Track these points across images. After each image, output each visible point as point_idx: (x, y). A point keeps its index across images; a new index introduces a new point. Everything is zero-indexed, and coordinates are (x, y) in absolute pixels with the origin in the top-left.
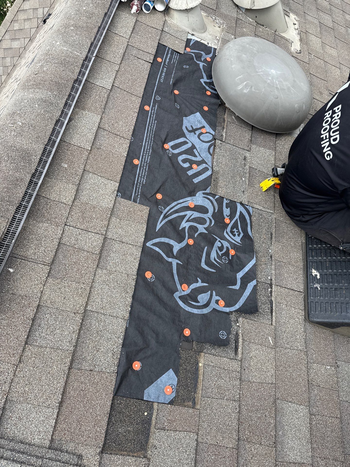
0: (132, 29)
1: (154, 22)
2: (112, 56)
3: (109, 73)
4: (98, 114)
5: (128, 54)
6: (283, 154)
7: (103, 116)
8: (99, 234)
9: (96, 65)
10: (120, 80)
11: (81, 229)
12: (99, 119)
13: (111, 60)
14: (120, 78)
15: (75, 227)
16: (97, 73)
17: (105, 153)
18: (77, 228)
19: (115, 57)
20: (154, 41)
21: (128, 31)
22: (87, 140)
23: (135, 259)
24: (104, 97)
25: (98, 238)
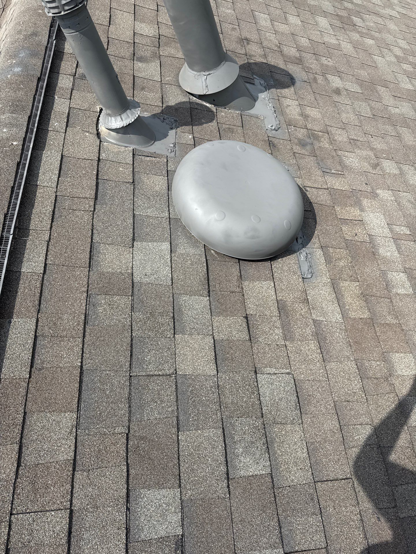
0: (58, 172)
1: (85, 150)
2: (37, 221)
3: (37, 248)
4: (32, 318)
5: (59, 210)
6: (284, 280)
7: (39, 316)
8: (62, 510)
9: (17, 243)
10: (55, 252)
11: (35, 512)
12: (34, 325)
13: (37, 227)
14: (53, 249)
15: (25, 513)
16: (21, 253)
17: (50, 373)
18: (28, 513)
19: (41, 222)
20: (90, 178)
21: (54, 176)
22: (22, 362)
23: (118, 529)
24: (36, 287)
25: (61, 518)
